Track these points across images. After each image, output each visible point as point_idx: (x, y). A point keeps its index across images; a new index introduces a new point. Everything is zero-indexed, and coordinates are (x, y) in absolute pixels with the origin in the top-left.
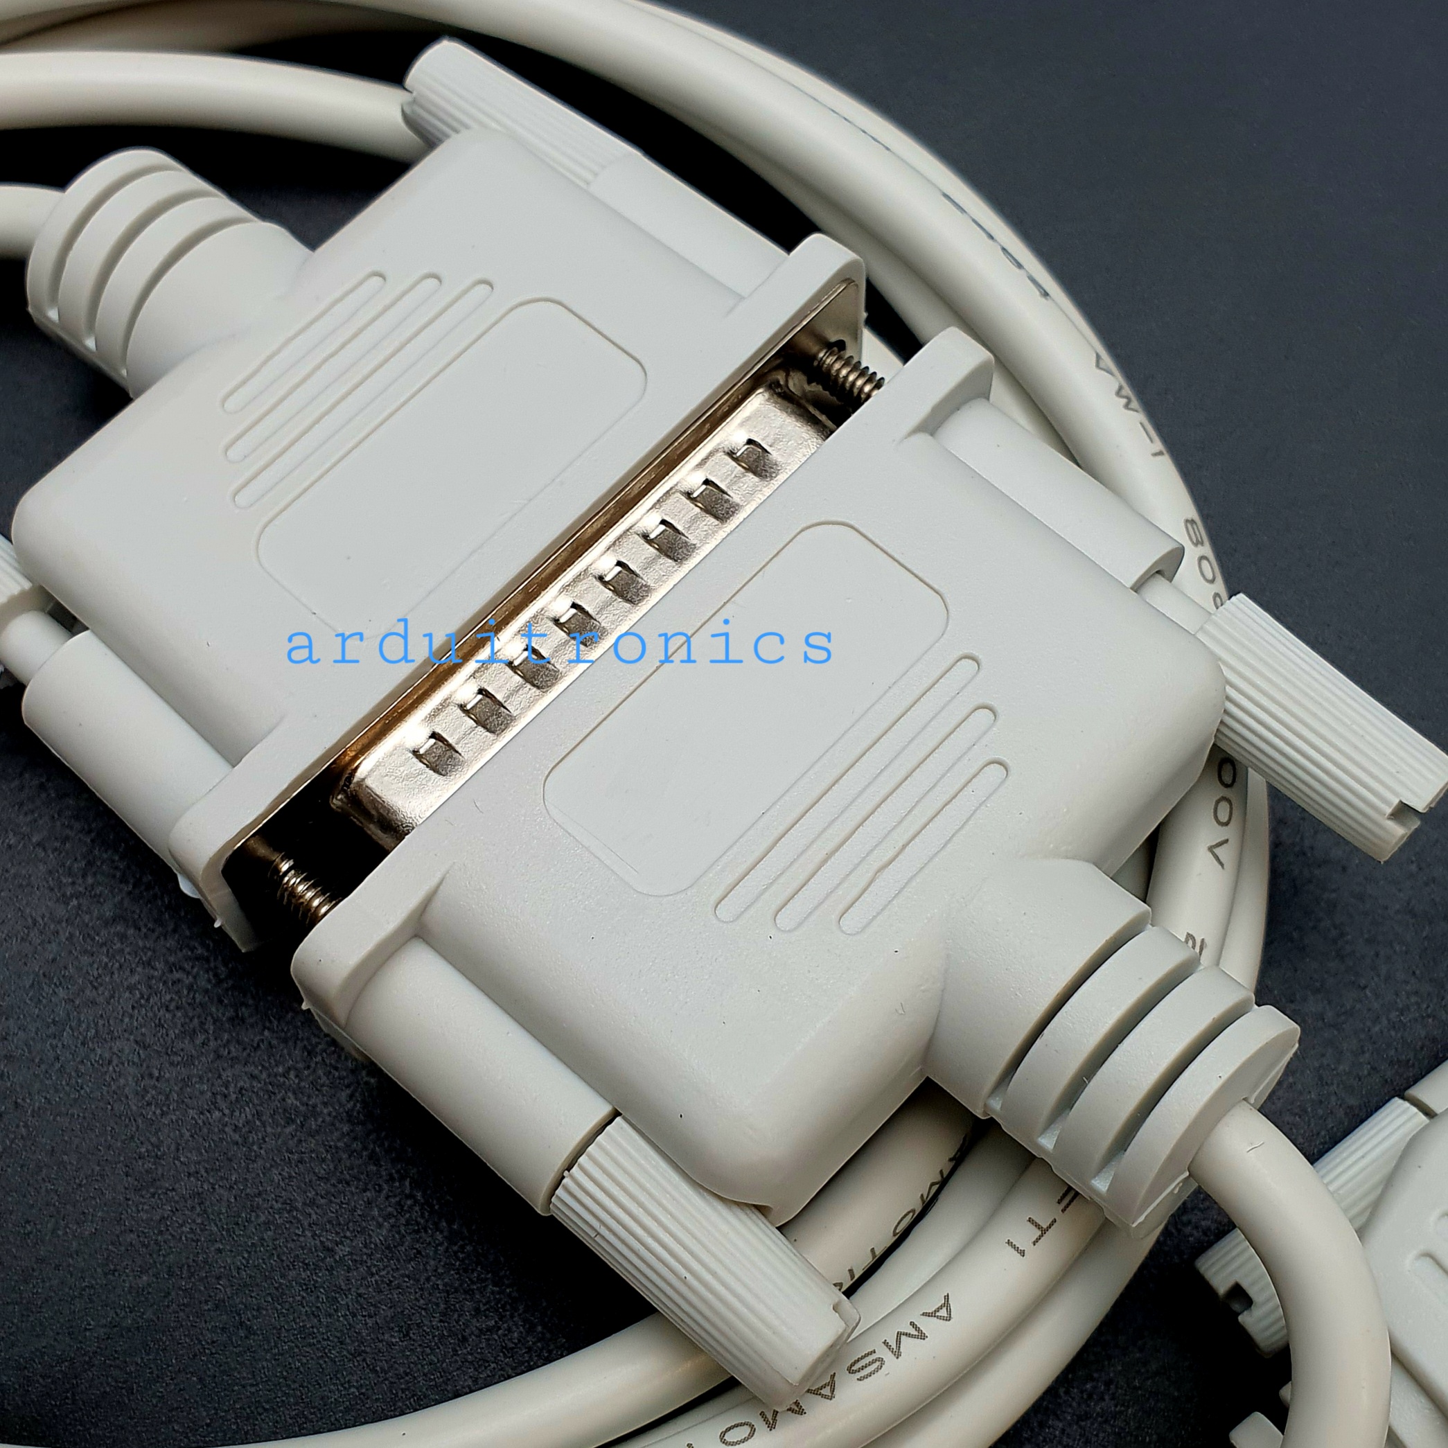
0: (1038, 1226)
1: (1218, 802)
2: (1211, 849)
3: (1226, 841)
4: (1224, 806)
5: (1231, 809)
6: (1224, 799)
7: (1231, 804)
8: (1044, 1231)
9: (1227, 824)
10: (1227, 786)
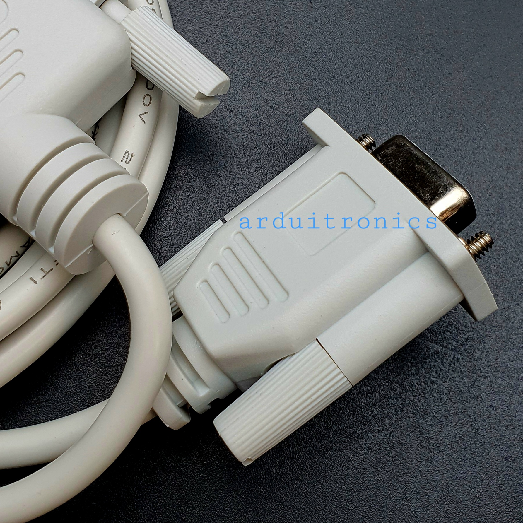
0: (44, 271)
1: (145, 96)
2: (139, 116)
3: (147, 112)
4: (148, 98)
5: (151, 98)
6: (148, 95)
7: (151, 97)
8: (47, 273)
9: (148, 105)
10: (150, 90)
